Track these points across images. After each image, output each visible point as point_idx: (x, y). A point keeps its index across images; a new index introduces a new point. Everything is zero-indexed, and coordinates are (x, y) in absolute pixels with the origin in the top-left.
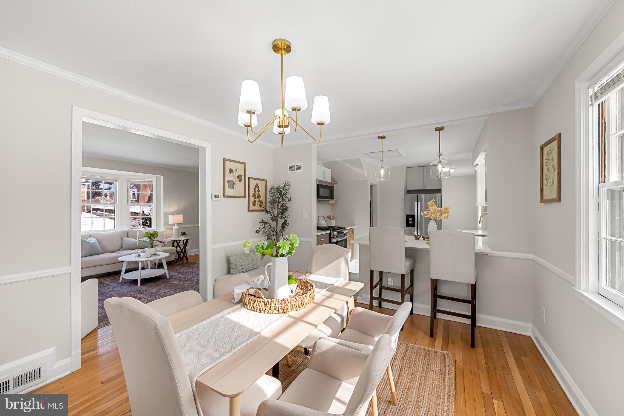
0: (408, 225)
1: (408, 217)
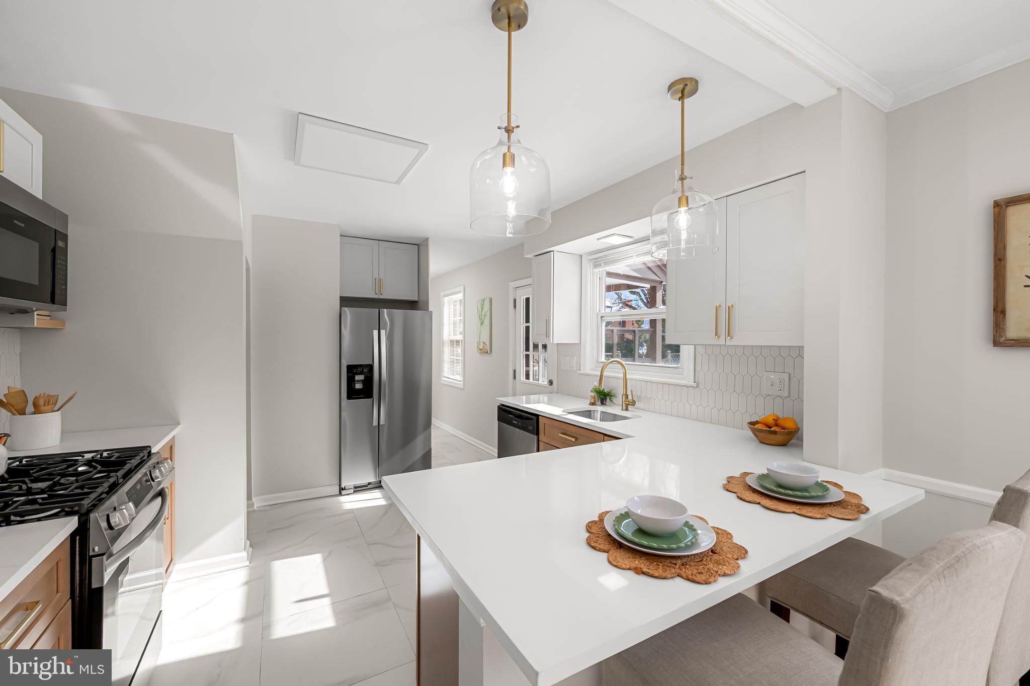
0: (352, 394)
1: (352, 370)
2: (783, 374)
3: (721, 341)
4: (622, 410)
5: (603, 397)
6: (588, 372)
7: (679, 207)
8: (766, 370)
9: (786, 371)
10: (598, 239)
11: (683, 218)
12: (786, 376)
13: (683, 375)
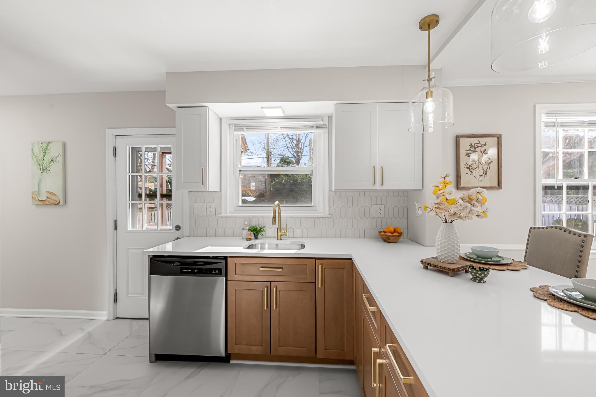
2: (381, 205)
3: (375, 187)
4: (277, 239)
5: (256, 232)
6: (228, 214)
7: (427, 98)
8: (372, 204)
9: (382, 204)
10: (262, 108)
11: (430, 105)
12: (383, 206)
13: (317, 210)
